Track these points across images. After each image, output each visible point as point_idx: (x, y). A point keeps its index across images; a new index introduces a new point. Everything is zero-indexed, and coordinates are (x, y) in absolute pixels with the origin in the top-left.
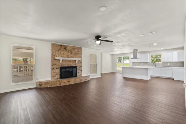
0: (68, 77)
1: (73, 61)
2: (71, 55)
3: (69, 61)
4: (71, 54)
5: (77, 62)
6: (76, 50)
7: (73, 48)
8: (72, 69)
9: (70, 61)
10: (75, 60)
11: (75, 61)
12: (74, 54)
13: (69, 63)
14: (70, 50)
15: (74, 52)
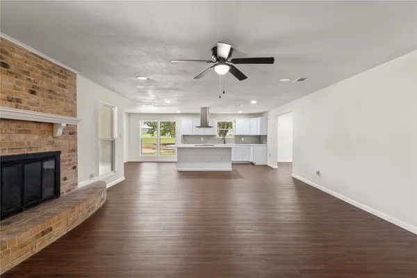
0: (20, 211)
1: (43, 128)
2: (33, 99)
3: (22, 125)
4: (33, 92)
5: (59, 132)
6: (56, 79)
7: (39, 67)
8: (38, 164)
9: (24, 126)
10: (51, 124)
11: (48, 128)
12: (47, 94)
13: (22, 136)
14: (27, 73)
15: (45, 85)
